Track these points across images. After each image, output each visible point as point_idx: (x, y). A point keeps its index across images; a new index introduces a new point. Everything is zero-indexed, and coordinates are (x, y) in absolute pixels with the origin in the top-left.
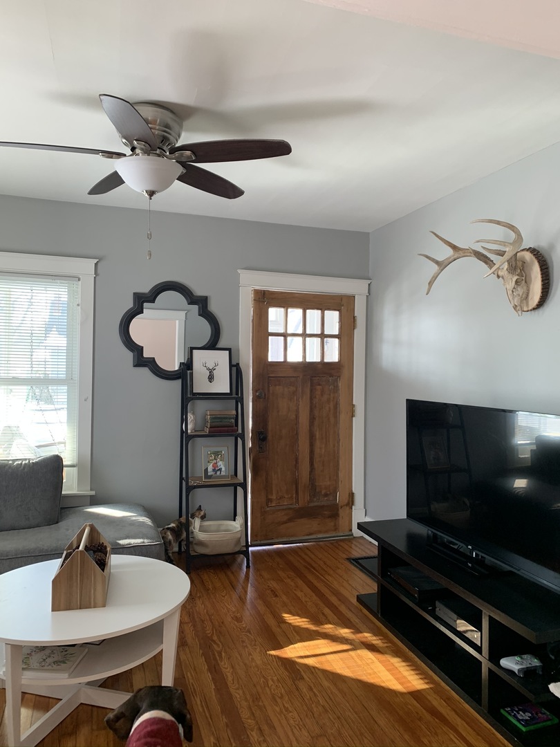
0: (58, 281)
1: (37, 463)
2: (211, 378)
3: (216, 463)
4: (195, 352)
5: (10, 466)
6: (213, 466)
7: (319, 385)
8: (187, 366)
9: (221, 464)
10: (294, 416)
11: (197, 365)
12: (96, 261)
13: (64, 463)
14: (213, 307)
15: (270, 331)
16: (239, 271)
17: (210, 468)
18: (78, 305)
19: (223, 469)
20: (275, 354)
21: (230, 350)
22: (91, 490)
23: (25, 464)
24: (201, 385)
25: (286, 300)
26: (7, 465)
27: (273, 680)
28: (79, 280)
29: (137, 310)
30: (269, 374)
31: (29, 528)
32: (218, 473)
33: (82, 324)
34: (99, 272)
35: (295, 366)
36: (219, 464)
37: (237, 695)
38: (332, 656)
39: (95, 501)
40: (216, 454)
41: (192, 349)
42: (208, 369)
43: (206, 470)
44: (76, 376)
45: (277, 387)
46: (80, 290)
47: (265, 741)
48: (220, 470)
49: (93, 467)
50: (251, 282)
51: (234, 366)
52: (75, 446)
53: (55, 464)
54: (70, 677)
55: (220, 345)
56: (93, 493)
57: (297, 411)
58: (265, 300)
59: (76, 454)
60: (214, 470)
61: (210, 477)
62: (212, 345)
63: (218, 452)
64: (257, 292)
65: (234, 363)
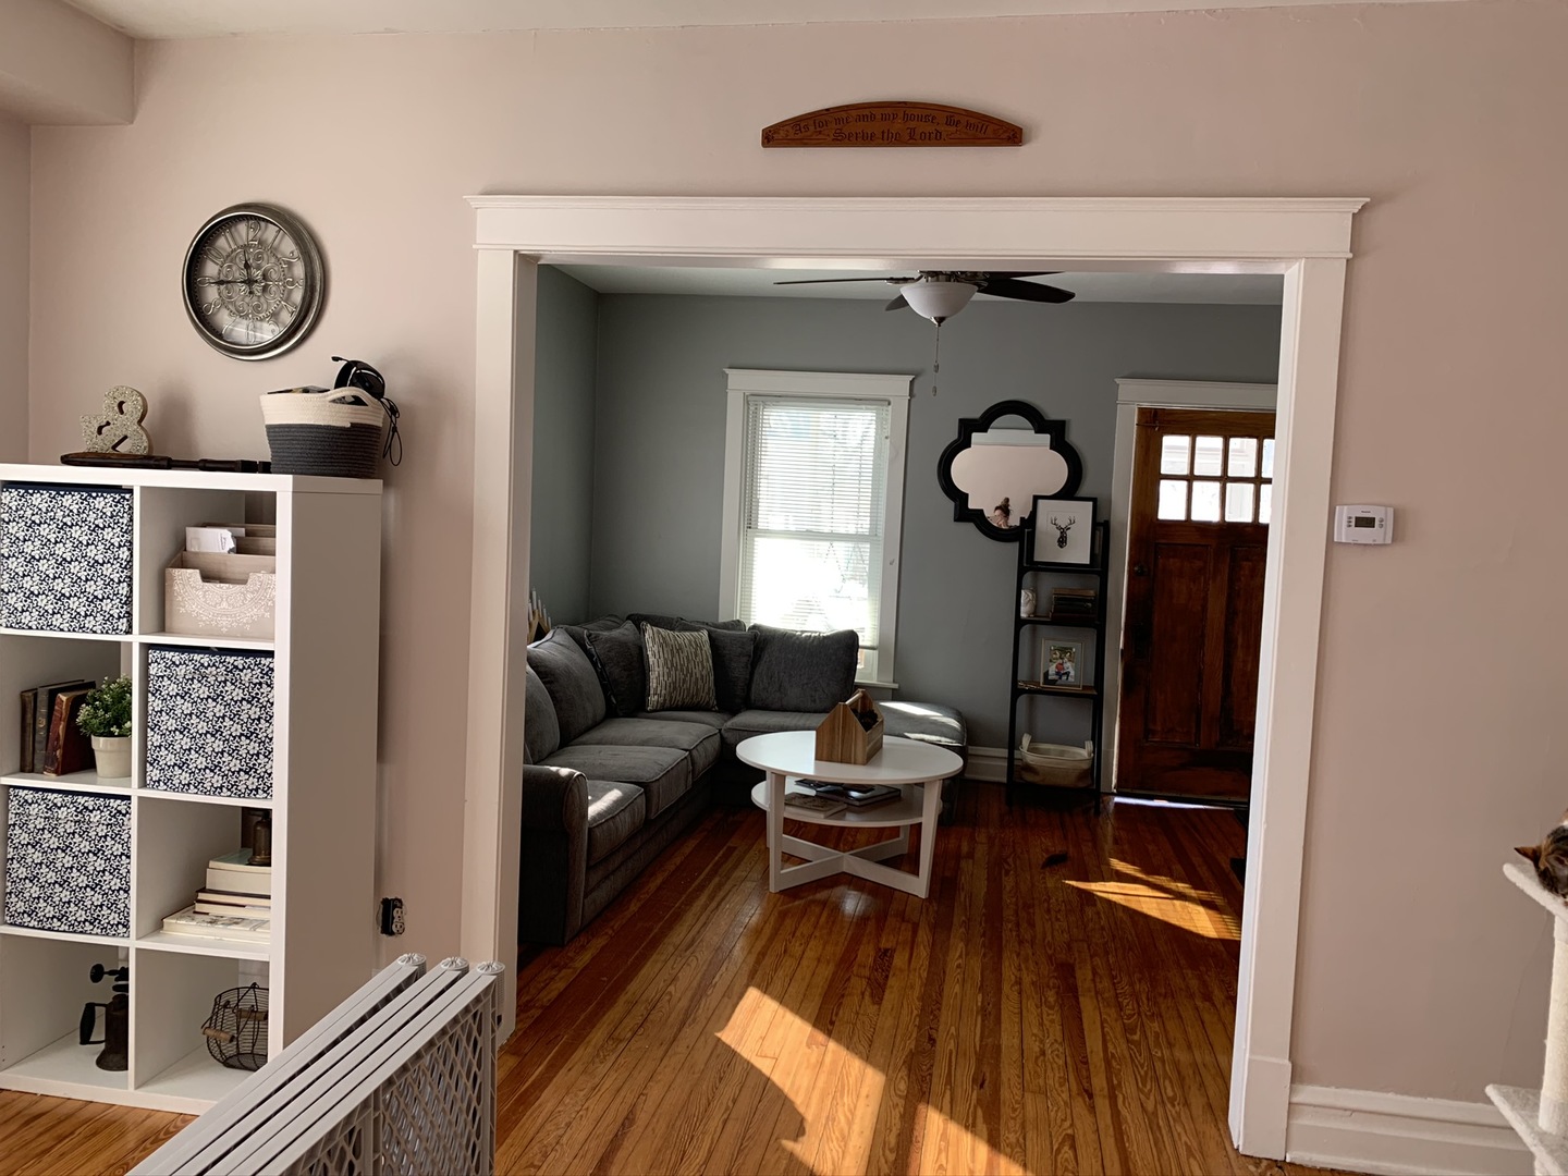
0: (864, 407)
1: (828, 637)
2: (1062, 541)
3: (1062, 664)
4: (1040, 502)
5: (798, 638)
6: (1057, 667)
7: (1247, 560)
8: (1030, 522)
9: (1069, 667)
10: (1200, 608)
11: (1042, 522)
12: (911, 377)
13: (861, 643)
14: (1074, 437)
15: (1163, 472)
16: (1118, 381)
17: (1052, 669)
18: (887, 438)
19: (1072, 673)
20: (1170, 505)
21: (1094, 500)
22: (894, 682)
23: (815, 637)
24: (1046, 551)
25: (1193, 424)
26: (795, 635)
27: (1057, 900)
28: (889, 404)
29: (963, 443)
30: (1155, 537)
31: (815, 712)
32: (1064, 678)
33: (891, 462)
34: (915, 391)
35: (1204, 528)
36: (1065, 665)
37: (1008, 899)
38: (1148, 899)
39: (897, 696)
40: (1063, 651)
41: (1036, 498)
42: (1059, 528)
43: (1046, 674)
44: (881, 532)
45: (1171, 560)
46: (890, 417)
47: (1018, 931)
48: (1067, 674)
49: (897, 651)
50: (1135, 396)
51: (1100, 524)
52: (877, 623)
53: (849, 642)
54: (826, 818)
55: (1083, 491)
56: (896, 686)
57: (1205, 599)
58: (1156, 424)
59: (877, 633)
60: (1057, 673)
61: (1053, 682)
62: (1069, 492)
63: (1066, 648)
64: (1142, 411)
65: (1101, 519)
